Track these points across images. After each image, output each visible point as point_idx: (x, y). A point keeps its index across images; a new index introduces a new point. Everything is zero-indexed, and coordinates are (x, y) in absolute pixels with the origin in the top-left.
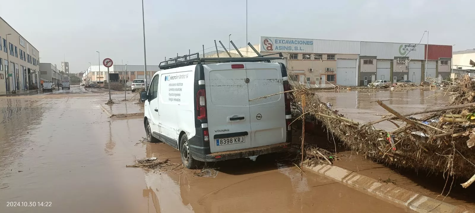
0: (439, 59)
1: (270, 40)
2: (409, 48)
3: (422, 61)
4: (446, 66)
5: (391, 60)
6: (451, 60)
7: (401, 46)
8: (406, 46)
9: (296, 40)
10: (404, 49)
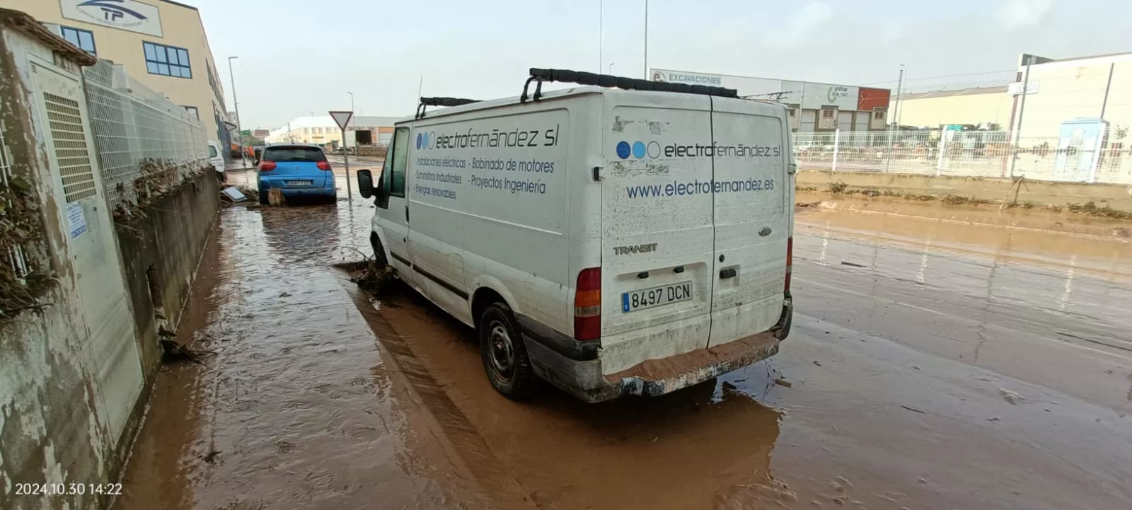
0: (874, 109)
1: (663, 75)
2: (839, 92)
3: (853, 112)
4: (881, 121)
5: (817, 111)
6: (887, 112)
7: (831, 89)
8: (836, 88)
9: (698, 75)
10: (833, 94)
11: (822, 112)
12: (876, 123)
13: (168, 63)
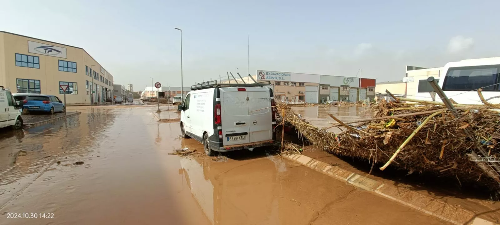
0: (368, 87)
1: (264, 72)
2: (349, 80)
3: (357, 88)
4: (372, 92)
5: (339, 87)
6: (375, 88)
7: (345, 79)
8: (347, 79)
9: (280, 73)
10: (346, 81)
11: (341, 88)
12: (370, 93)
13: (68, 67)
